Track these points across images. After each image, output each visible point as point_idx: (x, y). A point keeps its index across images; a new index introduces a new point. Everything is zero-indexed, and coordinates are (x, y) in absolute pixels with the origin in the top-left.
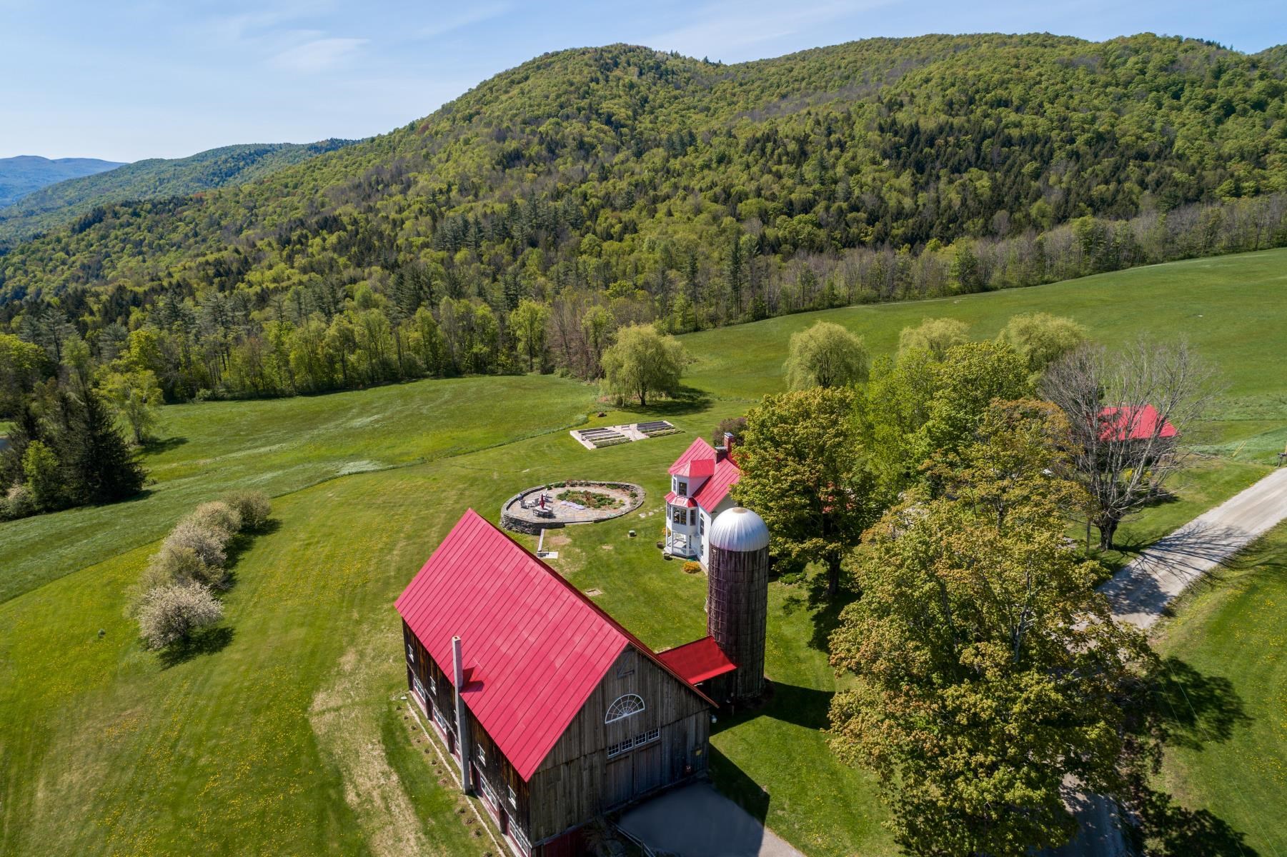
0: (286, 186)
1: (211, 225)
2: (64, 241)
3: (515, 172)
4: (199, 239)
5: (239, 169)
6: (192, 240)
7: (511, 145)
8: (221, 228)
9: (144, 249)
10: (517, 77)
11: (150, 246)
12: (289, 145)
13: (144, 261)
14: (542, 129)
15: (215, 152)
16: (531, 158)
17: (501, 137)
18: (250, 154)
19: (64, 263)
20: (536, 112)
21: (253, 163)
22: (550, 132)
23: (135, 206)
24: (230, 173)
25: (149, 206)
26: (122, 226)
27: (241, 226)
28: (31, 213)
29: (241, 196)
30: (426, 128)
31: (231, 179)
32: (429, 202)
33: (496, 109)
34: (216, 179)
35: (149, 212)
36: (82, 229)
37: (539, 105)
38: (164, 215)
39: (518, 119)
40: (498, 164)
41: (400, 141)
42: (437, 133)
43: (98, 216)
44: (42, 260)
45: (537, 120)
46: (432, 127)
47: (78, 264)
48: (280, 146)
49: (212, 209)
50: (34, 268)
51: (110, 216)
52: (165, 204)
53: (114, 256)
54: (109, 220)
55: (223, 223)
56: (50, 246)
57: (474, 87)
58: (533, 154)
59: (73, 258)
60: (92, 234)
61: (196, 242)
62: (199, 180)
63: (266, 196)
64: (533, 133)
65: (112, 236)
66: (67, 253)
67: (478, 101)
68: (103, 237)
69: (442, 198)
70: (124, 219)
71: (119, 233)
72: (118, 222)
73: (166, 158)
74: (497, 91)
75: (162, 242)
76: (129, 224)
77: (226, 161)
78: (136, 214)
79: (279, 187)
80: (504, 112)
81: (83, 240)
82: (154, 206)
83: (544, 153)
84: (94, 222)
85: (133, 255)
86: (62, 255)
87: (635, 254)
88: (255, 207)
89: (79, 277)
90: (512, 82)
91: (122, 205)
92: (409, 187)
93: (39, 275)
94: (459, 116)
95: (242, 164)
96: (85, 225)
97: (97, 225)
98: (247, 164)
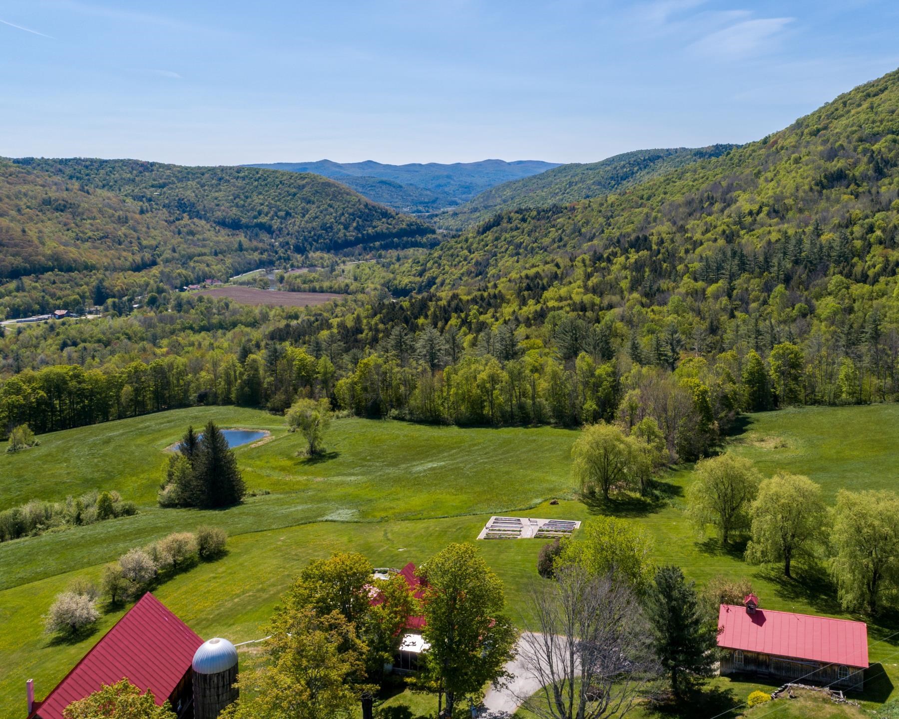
0: (642, 198)
1: (574, 232)
2: (470, 240)
3: (833, 193)
4: (562, 244)
5: (633, 173)
6: (556, 245)
7: (838, 164)
8: (580, 234)
9: (521, 251)
10: (873, 90)
11: (526, 249)
12: (684, 149)
13: (518, 262)
14: (875, 147)
15: (621, 157)
16: (854, 179)
17: (831, 155)
18: (645, 160)
19: (465, 260)
20: (876, 129)
21: (645, 168)
22: (883, 150)
23: (525, 213)
24: (625, 177)
25: (534, 213)
26: (512, 230)
27: (594, 234)
28: (475, 210)
29: (605, 205)
30: (775, 142)
31: (625, 182)
32: (735, 223)
33: (838, 126)
34: (613, 182)
35: (533, 219)
36: (484, 232)
37: (881, 122)
38: (543, 222)
39: (856, 136)
40: (817, 184)
41: (750, 155)
42: (782, 148)
43: (497, 221)
44: (452, 255)
45: (875, 137)
46: (781, 143)
47: (474, 261)
48: (676, 150)
49: (579, 217)
50: (445, 262)
51: (505, 221)
52: (547, 211)
53: (499, 255)
54: (504, 224)
55: (583, 230)
56: (460, 245)
57: (830, 101)
58: (857, 174)
59: (472, 256)
60: (490, 236)
61: (559, 247)
62: (599, 183)
63: (623, 206)
64: (865, 151)
65: (503, 238)
66: (470, 251)
67: (828, 117)
68: (497, 239)
69: (749, 219)
70: (515, 223)
71: (508, 236)
72: (510, 226)
73: (583, 163)
74: (851, 104)
75: (535, 245)
76: (517, 228)
77: (624, 166)
78: (524, 220)
79: (635, 198)
80: (845, 129)
81: (483, 240)
82: (539, 213)
83: (871, 173)
84: (494, 226)
85: (512, 256)
86: (466, 252)
87: (884, 299)
88: (612, 217)
89: (471, 272)
90: (868, 95)
91: (517, 212)
92: (729, 205)
93: (447, 268)
94: (806, 131)
95: (636, 169)
96: (487, 228)
97: (495, 228)
98: (640, 168)
